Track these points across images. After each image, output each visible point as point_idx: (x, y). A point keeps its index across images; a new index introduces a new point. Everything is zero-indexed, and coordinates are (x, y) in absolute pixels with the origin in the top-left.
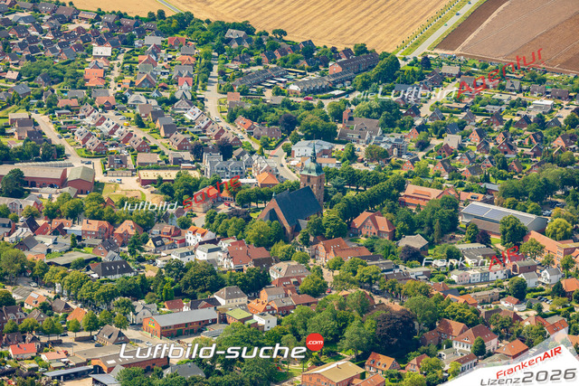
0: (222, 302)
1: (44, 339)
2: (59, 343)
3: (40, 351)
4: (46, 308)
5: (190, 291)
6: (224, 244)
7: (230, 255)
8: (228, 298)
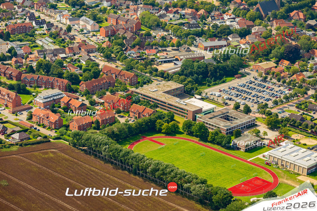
0: (230, 39)
1: (160, 49)
2: (166, 50)
3: (158, 52)
4: (163, 38)
5: (220, 35)
6: (237, 20)
7: (238, 23)
8: (233, 38)
